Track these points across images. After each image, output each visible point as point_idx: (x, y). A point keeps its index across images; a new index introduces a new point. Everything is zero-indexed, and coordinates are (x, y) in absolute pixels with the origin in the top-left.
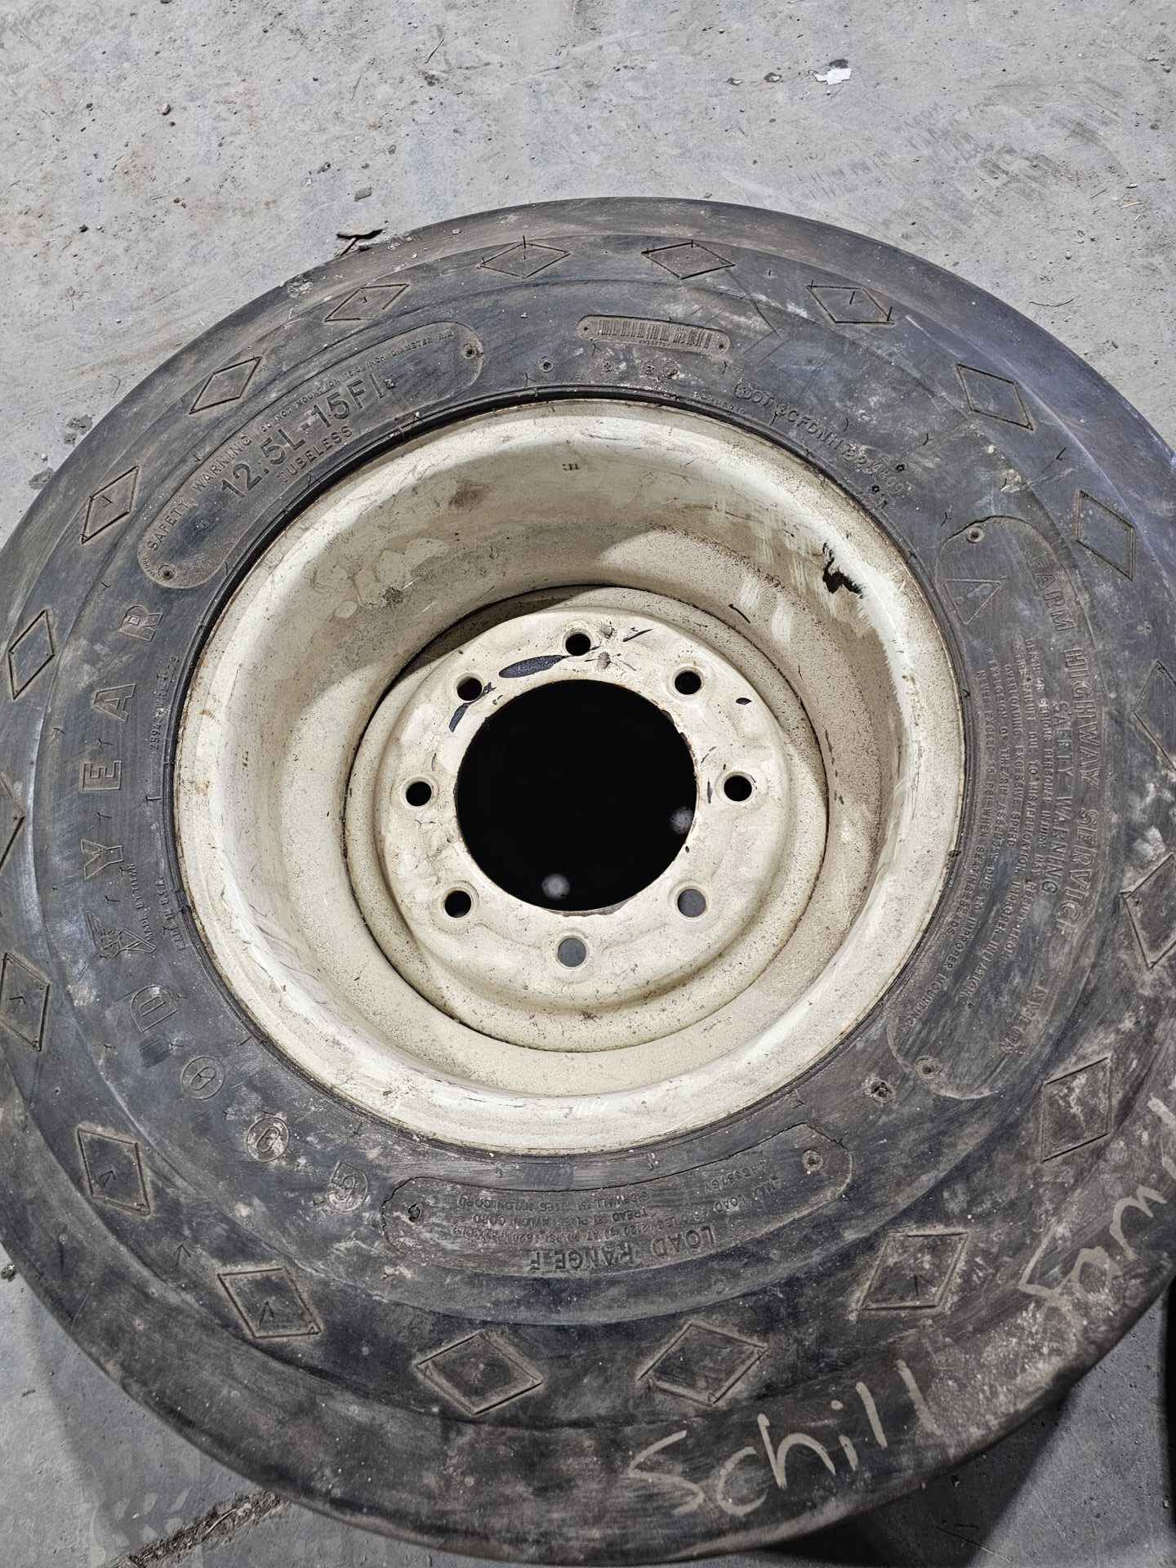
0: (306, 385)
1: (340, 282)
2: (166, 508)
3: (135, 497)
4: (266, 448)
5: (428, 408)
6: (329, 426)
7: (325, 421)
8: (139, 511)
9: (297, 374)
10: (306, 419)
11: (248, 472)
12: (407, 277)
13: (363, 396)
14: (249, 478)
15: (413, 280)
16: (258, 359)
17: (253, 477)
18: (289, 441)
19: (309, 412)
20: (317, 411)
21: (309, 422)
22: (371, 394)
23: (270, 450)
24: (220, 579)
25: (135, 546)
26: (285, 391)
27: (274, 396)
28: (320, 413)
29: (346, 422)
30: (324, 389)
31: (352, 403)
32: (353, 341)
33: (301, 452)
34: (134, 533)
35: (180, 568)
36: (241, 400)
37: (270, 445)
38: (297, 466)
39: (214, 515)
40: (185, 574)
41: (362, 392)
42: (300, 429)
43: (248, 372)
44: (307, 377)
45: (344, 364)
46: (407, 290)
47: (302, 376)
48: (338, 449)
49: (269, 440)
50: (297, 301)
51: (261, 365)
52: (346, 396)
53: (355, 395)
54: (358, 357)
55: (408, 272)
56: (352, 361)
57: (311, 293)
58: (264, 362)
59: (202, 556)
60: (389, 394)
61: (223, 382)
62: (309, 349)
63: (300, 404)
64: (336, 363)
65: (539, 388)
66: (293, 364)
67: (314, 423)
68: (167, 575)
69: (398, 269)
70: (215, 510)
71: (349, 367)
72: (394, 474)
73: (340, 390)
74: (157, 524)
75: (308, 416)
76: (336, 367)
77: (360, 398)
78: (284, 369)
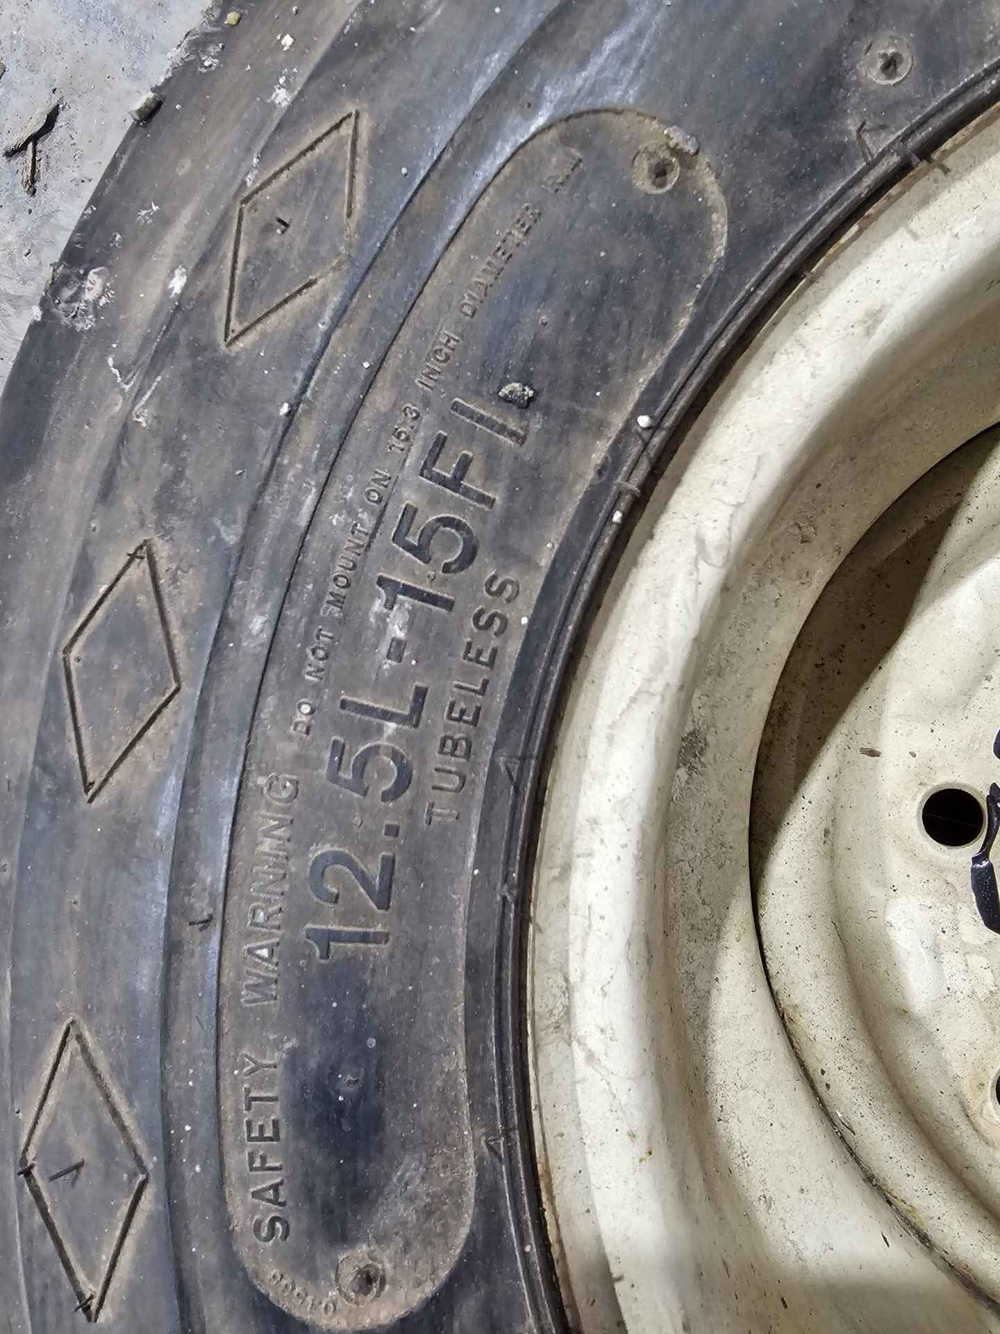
0: (314, 542)
1: (165, 221)
2: (227, 1105)
3: (128, 1121)
4: (347, 775)
5: (656, 387)
6: (449, 605)
7: (433, 600)
8: (170, 1159)
9: (269, 532)
10: (382, 630)
11: (350, 864)
12: (331, 97)
13: (473, 471)
14: (364, 879)
15: (354, 92)
16: (145, 553)
17: (374, 869)
18: (387, 716)
19: (378, 606)
20: (395, 590)
21: (397, 631)
22: (492, 454)
23: (360, 770)
24: (496, 1189)
25: (232, 1265)
26: (278, 592)
27: (258, 624)
28: (407, 590)
29: (484, 566)
30: (367, 520)
31: (461, 507)
32: (342, 350)
33: (436, 720)
34: (199, 1226)
35: (382, 1239)
36: (190, 692)
37: (350, 760)
38: (453, 763)
39: (359, 1038)
40: (407, 1246)
41: (465, 464)
42: (388, 665)
43: (145, 601)
44: (303, 521)
45: (364, 422)
46: (365, 124)
47: (288, 526)
48: (514, 648)
49: (338, 749)
50: (105, 334)
51: (163, 566)
52: (435, 501)
53: (454, 483)
54: (383, 380)
55: (322, 85)
56: (380, 399)
57: (122, 293)
58: (162, 550)
59: (409, 1169)
60: (536, 423)
61: (106, 666)
62: (249, 444)
63: (338, 601)
64: (345, 435)
65: (905, 137)
66: (241, 512)
67: (410, 626)
68: (368, 1280)
69: (282, 97)
70: (349, 1020)
71: (385, 422)
72: (661, 592)
73: (410, 497)
74: (236, 1161)
75: (382, 618)
76: (353, 444)
77: (473, 481)
78: (231, 537)
